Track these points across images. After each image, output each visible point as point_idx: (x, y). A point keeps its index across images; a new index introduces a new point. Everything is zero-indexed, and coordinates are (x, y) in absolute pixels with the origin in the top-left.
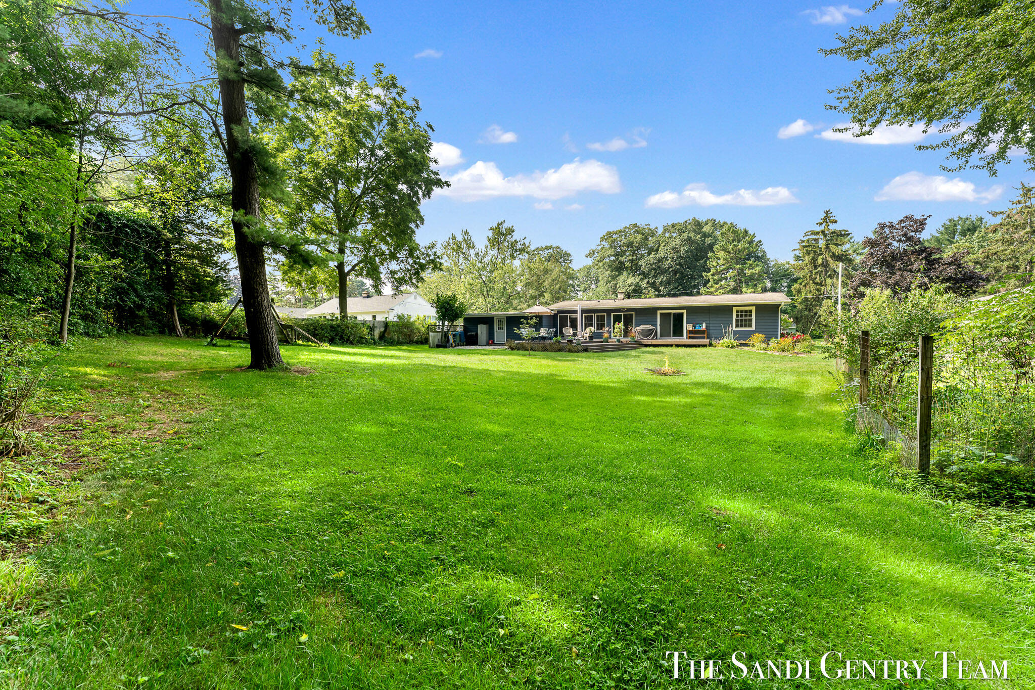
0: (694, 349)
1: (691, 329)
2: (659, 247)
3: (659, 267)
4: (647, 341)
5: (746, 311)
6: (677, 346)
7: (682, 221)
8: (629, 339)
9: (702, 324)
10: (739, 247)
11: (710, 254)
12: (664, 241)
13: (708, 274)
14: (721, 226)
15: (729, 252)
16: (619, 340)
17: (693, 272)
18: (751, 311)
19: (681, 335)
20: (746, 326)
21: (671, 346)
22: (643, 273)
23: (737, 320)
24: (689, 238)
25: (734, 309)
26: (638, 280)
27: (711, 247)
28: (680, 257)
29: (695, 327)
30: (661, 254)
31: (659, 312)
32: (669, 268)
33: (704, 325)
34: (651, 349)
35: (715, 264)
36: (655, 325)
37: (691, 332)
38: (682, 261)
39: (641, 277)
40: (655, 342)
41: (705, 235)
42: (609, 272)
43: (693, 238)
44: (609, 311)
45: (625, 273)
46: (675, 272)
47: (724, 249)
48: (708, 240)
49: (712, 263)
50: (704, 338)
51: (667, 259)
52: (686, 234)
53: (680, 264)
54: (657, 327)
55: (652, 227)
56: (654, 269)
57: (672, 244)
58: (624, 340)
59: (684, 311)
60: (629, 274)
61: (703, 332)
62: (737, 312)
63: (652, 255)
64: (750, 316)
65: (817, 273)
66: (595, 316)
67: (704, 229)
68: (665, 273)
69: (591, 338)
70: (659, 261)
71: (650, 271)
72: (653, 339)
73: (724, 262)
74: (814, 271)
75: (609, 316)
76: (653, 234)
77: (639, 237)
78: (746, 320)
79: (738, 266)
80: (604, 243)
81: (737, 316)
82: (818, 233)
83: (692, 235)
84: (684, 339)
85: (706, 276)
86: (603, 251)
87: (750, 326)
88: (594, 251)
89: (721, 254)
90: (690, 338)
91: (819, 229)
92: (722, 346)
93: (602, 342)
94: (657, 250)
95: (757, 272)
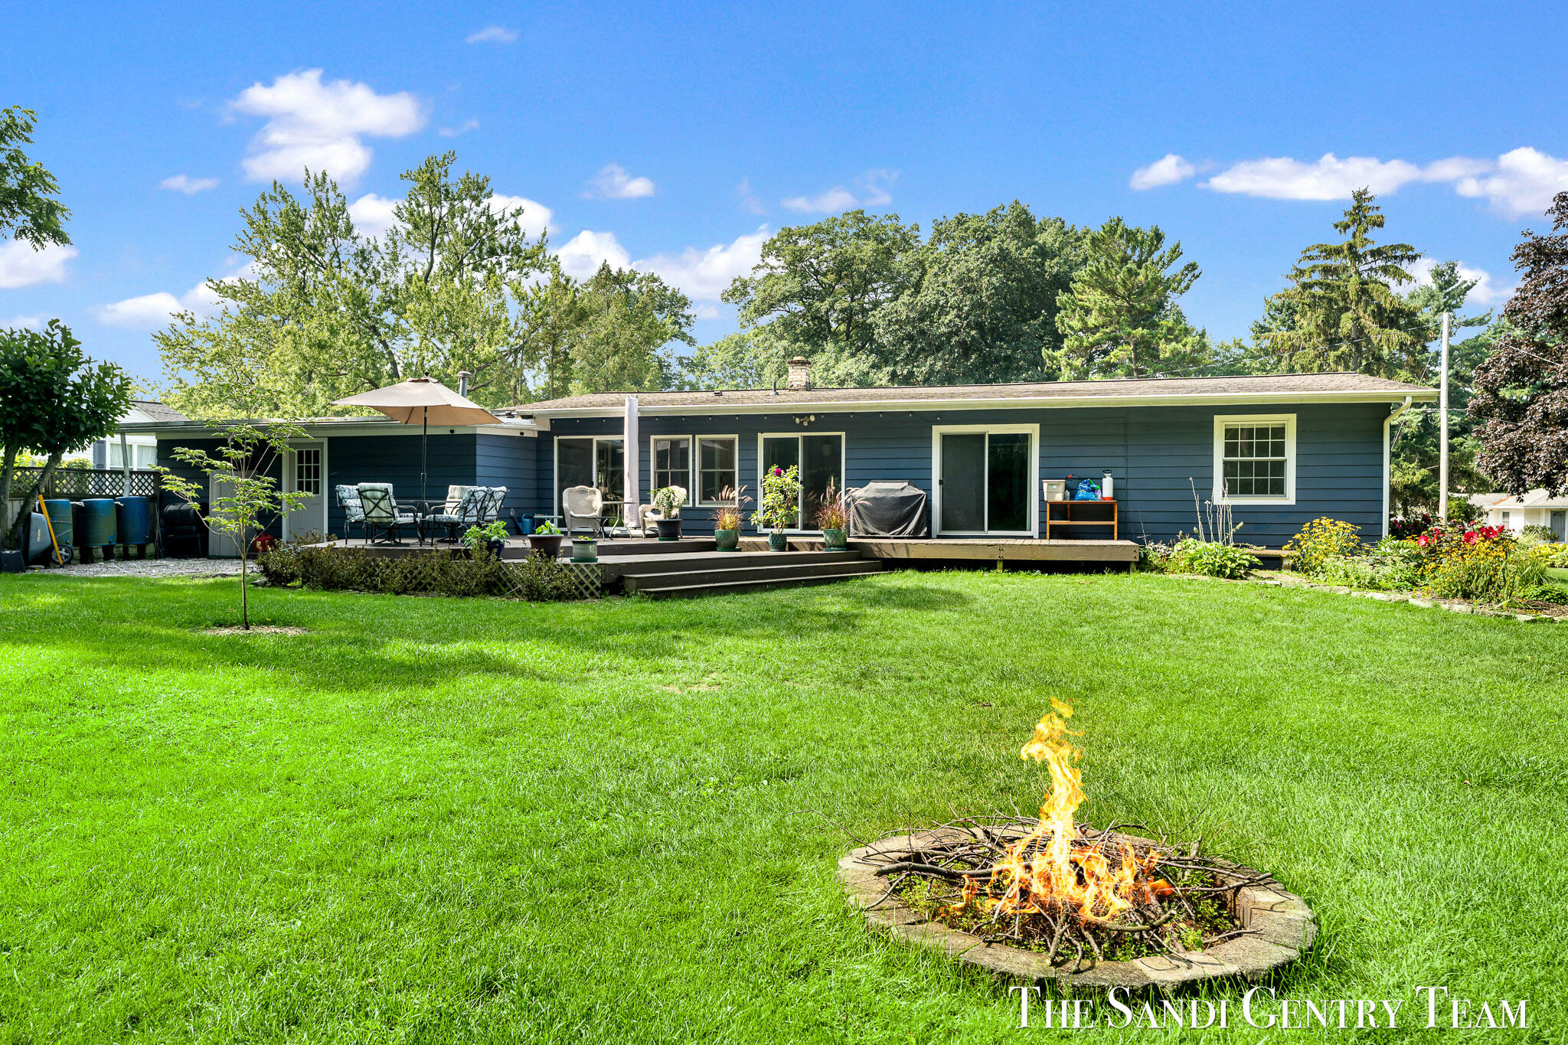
0: (1080, 578)
1: (1059, 498)
2: (922, 277)
3: (922, 332)
4: (891, 544)
5: (1262, 432)
6: (1014, 566)
7: (983, 211)
8: (821, 537)
9: (1099, 480)
10: (1141, 278)
11: (1062, 298)
12: (936, 261)
13: (1057, 354)
14: (1078, 239)
15: (1112, 292)
16: (780, 542)
17: (1014, 351)
18: (1280, 432)
19: (1021, 523)
20: (1261, 490)
21: (988, 565)
22: (880, 351)
23: (1229, 469)
24: (1004, 254)
25: (1220, 423)
26: (864, 368)
27: (1063, 282)
28: (979, 305)
29: (1071, 490)
30: (928, 297)
31: (938, 431)
32: (950, 335)
33: (1108, 483)
34: (909, 580)
35: (1076, 324)
36: (925, 483)
37: (1058, 510)
38: (986, 319)
39: (873, 358)
40: (922, 548)
41: (1043, 253)
42: (785, 343)
43: (1014, 254)
44: (748, 424)
45: (830, 346)
46: (966, 349)
47: (1101, 282)
48: (1052, 266)
49: (1068, 321)
50: (1107, 534)
51: (943, 311)
52: (994, 244)
53: (979, 326)
54: (929, 490)
55: (906, 224)
56: (910, 338)
57: (959, 269)
58: (800, 538)
59: (1033, 429)
60: (842, 350)
61: (1104, 510)
62: (1231, 433)
63: (905, 298)
64: (1279, 450)
65: (1339, 357)
66: (694, 445)
67: (1040, 239)
68: (939, 349)
69: (669, 529)
70: (924, 316)
71: (899, 342)
72: (915, 535)
73: (1101, 320)
74: (1332, 354)
75: (748, 444)
76: (905, 242)
77: (869, 248)
78: (1261, 467)
79: (1139, 331)
80: (772, 261)
81: (1230, 450)
82: (1338, 251)
83: (1012, 246)
84: (1031, 540)
85: (1052, 358)
86: (771, 282)
87: (1279, 488)
88: (745, 285)
89: (1094, 297)
90: (1057, 533)
91: (1343, 240)
92: (1191, 568)
93: (712, 547)
94: (917, 287)
95: (1188, 348)
